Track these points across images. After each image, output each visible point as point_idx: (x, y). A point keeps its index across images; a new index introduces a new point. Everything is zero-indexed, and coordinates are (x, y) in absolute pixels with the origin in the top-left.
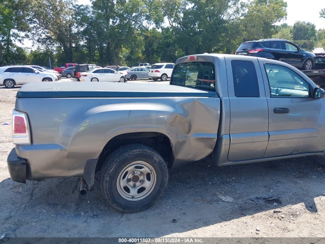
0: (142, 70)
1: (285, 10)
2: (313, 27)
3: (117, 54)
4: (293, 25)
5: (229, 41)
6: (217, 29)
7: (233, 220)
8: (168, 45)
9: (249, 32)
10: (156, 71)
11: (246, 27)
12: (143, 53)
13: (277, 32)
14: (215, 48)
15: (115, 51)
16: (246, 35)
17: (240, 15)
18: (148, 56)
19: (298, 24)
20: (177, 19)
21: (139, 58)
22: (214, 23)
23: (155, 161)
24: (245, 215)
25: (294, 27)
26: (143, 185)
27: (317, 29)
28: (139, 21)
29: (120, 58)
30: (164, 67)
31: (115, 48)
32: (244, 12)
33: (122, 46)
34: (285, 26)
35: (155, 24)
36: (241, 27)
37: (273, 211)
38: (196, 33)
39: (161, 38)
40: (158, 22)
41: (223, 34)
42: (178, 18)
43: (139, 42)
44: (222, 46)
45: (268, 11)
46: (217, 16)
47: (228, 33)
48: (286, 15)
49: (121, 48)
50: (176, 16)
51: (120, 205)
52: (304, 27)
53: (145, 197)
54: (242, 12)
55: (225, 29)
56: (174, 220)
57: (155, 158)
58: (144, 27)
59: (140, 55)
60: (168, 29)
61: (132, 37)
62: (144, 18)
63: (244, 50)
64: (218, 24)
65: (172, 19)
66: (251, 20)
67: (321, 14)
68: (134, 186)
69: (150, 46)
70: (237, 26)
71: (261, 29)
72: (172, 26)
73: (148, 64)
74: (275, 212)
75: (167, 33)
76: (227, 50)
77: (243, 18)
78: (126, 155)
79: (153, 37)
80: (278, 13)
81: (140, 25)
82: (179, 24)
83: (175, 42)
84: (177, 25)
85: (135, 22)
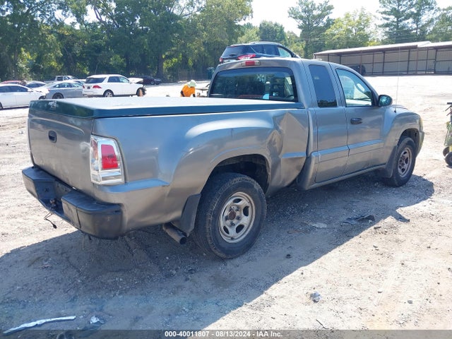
0: (70, 85)
1: (250, 6)
2: (282, 29)
3: (14, 63)
4: (259, 26)
5: (184, 45)
6: (167, 27)
7: (346, 244)
8: (98, 49)
9: (209, 32)
10: (94, 87)
11: (205, 25)
12: (59, 60)
13: (243, 34)
14: (167, 53)
15: (10, 57)
16: (206, 36)
17: (196, 9)
18: (67, 65)
19: (264, 24)
20: (106, 10)
21: (52, 68)
22: (162, 19)
23: (256, 190)
24: (353, 237)
25: (261, 28)
26: (241, 223)
27: (286, 31)
28: (48, 11)
29: (21, 69)
30: (107, 80)
31: (10, 53)
32: (200, 6)
33: (22, 49)
34: (249, 26)
35: (75, 18)
36: (200, 25)
37: (372, 228)
38: (138, 33)
39: (85, 39)
40: (79, 14)
41: (176, 35)
42: (109, 9)
43: (51, 44)
44: (176, 51)
45: (230, 5)
46: (165, 9)
47: (184, 34)
48: (252, 12)
49: (20, 52)
50: (105, 5)
51: (223, 250)
52: (272, 28)
53: (244, 236)
54: (198, 5)
55: (179, 28)
56: (289, 255)
57: (255, 187)
58: (57, 20)
59: (53, 64)
60: (94, 25)
61: (39, 36)
62: (54, 6)
63: (233, 55)
64: (168, 20)
65: (100, 10)
66: (211, 17)
67: (290, 14)
68: (232, 224)
69: (70, 50)
70: (194, 24)
71: (225, 29)
72: (101, 20)
73: (70, 77)
74: (375, 228)
75: (93, 30)
76: (183, 56)
77: (198, 13)
78: (228, 186)
79: (73, 36)
80: (242, 10)
81: (51, 18)
82: (111, 17)
83: (108, 44)
84: (107, 20)
85: (42, 12)
